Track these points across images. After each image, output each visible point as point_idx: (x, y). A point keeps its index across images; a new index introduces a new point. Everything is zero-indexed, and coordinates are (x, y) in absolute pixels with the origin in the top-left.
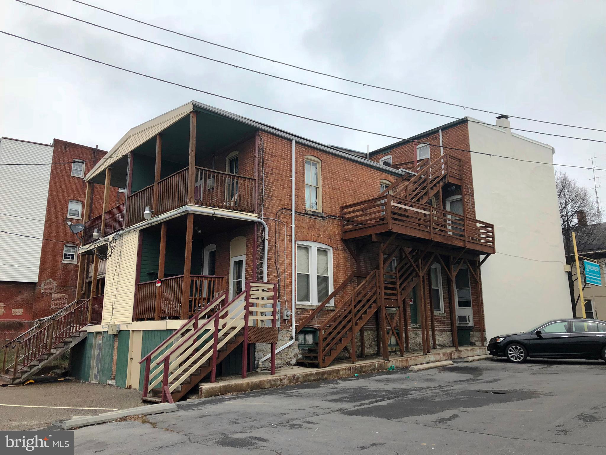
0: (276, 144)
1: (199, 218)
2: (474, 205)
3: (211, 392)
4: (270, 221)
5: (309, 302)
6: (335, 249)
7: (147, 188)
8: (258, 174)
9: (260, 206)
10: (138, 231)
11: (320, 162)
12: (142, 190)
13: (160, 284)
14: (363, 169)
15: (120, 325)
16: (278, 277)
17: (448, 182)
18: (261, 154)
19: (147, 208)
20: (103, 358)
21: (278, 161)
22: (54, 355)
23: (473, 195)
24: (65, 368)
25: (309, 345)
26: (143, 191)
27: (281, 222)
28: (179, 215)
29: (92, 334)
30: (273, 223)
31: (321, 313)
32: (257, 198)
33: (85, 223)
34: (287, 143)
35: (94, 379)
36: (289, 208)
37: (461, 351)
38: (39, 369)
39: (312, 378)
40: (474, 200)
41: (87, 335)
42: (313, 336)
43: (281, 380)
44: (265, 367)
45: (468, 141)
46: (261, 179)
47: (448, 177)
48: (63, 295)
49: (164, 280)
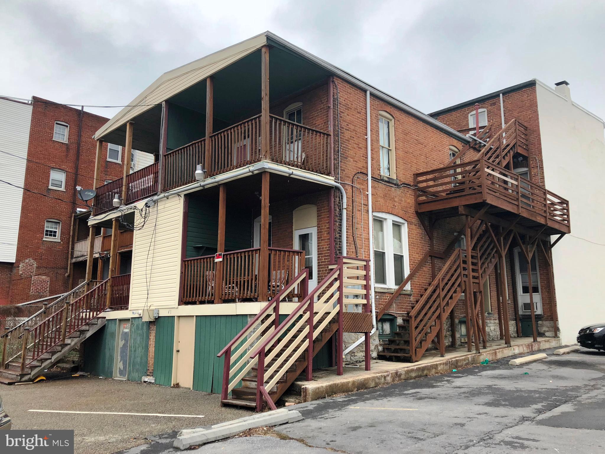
0: (351, 94)
1: (275, 178)
2: (544, 178)
3: (317, 393)
4: (347, 187)
5: (386, 284)
6: (409, 223)
7: (193, 144)
8: (334, 129)
9: (336, 168)
10: (183, 196)
11: (393, 120)
12: (185, 146)
13: (221, 260)
14: (433, 132)
15: (158, 310)
16: (356, 253)
17: (517, 152)
18: (336, 104)
19: (199, 167)
20: (133, 349)
21: (353, 115)
22: (69, 346)
23: (542, 168)
24: (73, 362)
25: (387, 335)
26: (187, 147)
27: (357, 188)
28: (250, 174)
29: (113, 322)
30: (349, 189)
31: (399, 298)
32: (333, 158)
33: (96, 189)
34: (362, 94)
35: (118, 375)
36: (365, 172)
37: (540, 342)
38: (51, 362)
39: (413, 375)
40: (543, 173)
41: (106, 323)
42: (390, 325)
43: (385, 377)
44: (347, 361)
45: (537, 106)
46: (336, 135)
47: (517, 147)
48: (44, 277)
49: (227, 255)
